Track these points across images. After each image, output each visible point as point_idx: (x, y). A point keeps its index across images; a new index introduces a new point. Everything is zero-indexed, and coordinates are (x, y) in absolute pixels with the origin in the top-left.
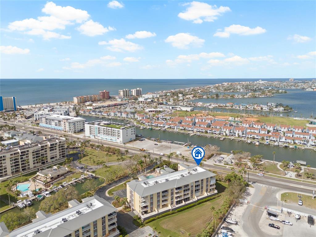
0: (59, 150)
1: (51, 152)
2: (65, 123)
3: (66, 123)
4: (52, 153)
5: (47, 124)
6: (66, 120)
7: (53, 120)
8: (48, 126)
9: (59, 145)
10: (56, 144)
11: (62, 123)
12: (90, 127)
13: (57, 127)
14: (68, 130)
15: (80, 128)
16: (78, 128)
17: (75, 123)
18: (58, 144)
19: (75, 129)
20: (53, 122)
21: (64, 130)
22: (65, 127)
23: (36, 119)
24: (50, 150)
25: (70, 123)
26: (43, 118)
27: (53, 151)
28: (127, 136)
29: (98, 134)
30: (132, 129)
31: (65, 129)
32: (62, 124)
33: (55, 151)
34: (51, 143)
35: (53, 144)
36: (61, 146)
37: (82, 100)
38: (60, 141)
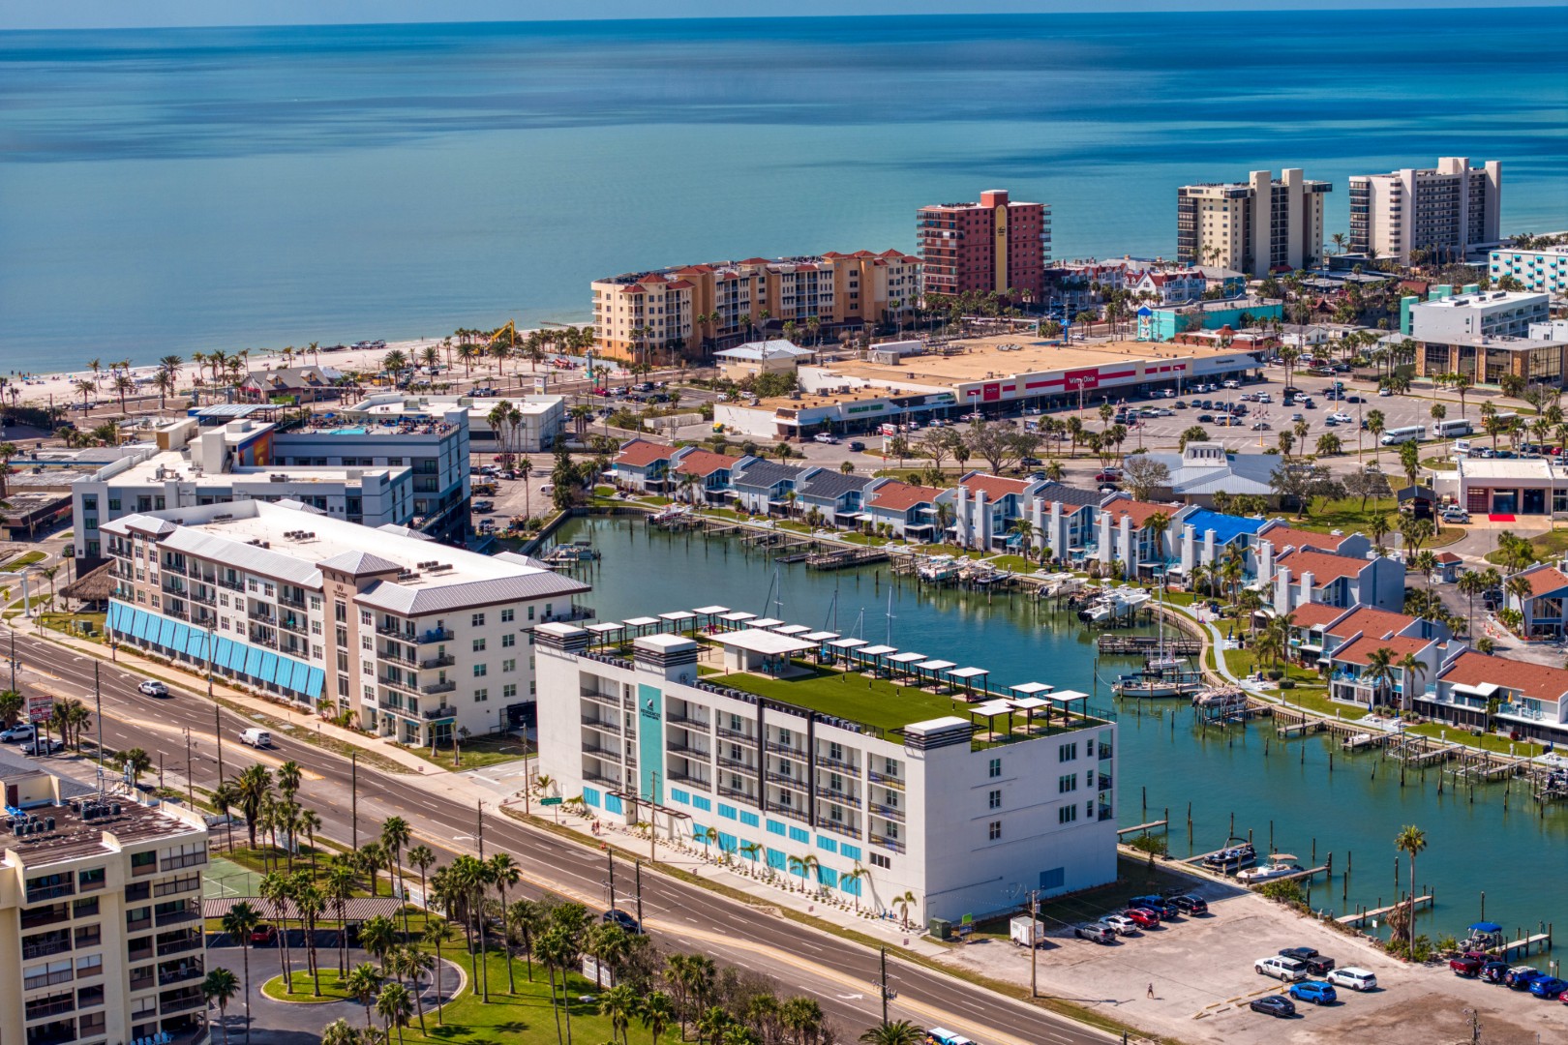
0: (137, 947)
1: (37, 965)
2: (341, 612)
3: (355, 613)
4: (48, 978)
5: (176, 610)
6: (350, 589)
7: (233, 577)
8: (180, 633)
9: (135, 892)
10: (96, 877)
11: (317, 614)
12: (591, 688)
13: (265, 660)
14: (375, 704)
15: (510, 691)
16: (481, 683)
17: (450, 622)
18: (118, 878)
19: (451, 698)
20: (233, 595)
21: (334, 695)
22: (343, 663)
23: (93, 547)
24: (26, 940)
25: (389, 622)
26: (138, 542)
27: (57, 961)
28: (995, 832)
29: (669, 785)
30: (1068, 753)
31: (344, 686)
32: (317, 631)
33: (79, 955)
34: (45, 868)
35: (59, 883)
36: (152, 902)
37: (686, 312)
38: (143, 843)
